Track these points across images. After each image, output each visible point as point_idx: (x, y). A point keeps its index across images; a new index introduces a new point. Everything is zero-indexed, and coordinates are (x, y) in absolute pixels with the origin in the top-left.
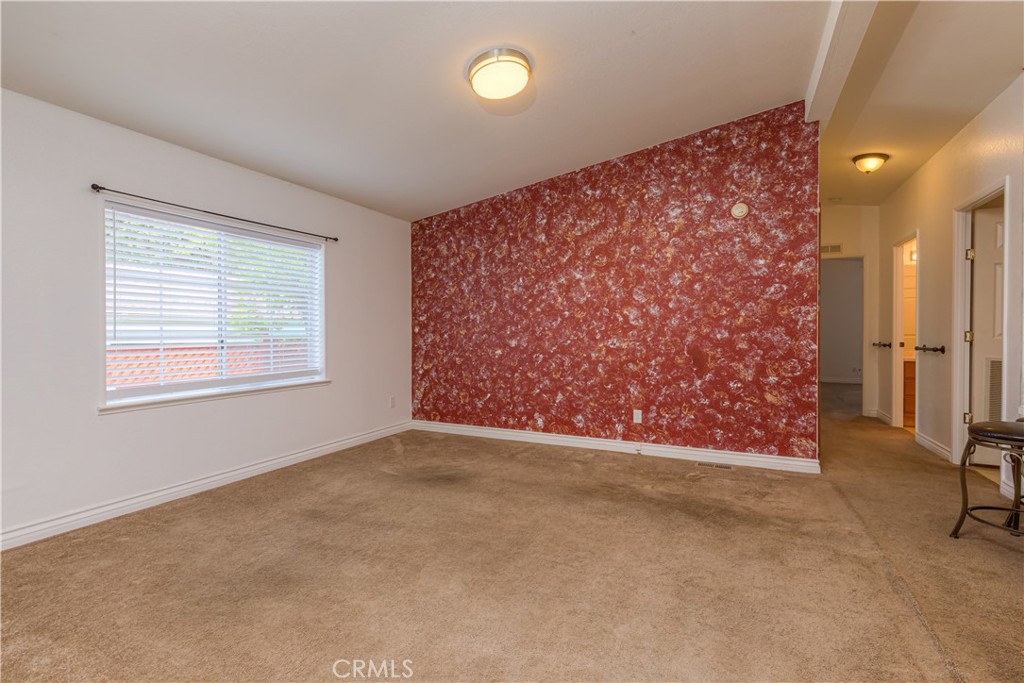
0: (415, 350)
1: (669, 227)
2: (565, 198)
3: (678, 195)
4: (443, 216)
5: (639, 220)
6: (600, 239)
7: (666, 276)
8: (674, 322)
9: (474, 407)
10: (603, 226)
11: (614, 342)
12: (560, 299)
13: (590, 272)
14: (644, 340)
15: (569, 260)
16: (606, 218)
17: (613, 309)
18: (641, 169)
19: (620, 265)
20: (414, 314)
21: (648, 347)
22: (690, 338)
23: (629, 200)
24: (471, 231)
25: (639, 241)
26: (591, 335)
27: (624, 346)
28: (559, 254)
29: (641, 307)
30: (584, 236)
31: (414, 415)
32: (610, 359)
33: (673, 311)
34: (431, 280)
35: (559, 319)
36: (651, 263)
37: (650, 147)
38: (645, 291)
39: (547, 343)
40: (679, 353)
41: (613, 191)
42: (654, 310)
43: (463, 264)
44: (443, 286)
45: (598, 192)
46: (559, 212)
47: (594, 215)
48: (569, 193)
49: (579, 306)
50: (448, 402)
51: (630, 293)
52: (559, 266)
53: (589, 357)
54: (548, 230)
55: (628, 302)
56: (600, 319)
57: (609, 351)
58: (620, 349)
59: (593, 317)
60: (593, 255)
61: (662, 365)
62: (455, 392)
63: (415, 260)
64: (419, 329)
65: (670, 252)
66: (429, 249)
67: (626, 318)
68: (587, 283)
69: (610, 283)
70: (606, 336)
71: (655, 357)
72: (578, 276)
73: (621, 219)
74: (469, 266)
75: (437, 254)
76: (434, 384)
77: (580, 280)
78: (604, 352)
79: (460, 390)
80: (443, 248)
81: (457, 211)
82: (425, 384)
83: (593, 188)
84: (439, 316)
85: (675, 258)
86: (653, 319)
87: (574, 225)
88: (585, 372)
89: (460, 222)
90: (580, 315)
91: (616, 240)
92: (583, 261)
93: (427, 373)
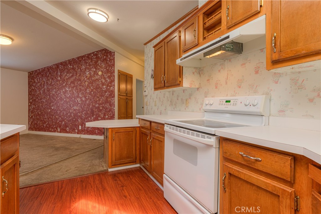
0: (29, 110)
1: (87, 77)
2: (64, 68)
3: (88, 69)
4: (36, 71)
5: (80, 74)
6: (72, 79)
7: (86, 90)
8: (88, 102)
9: (44, 126)
10: (73, 76)
11: (75, 108)
12: (63, 96)
13: (70, 88)
14: (82, 107)
15: (65, 85)
16: (73, 73)
17: (75, 98)
18: (80, 61)
19: (76, 86)
20: (29, 99)
21: (82, 109)
22: (91, 106)
23: (78, 69)
24: (42, 75)
25: (80, 80)
26: (70, 105)
27: (77, 108)
28: (63, 83)
29: (81, 98)
30: (68, 78)
31: (29, 129)
32: (74, 112)
33: (87, 99)
34: (33, 89)
35: (63, 101)
36: (83, 86)
37: (82, 55)
38: (82, 94)
39: (60, 108)
40: (89, 110)
41: (75, 67)
42: (84, 99)
43: (41, 85)
44: (36, 91)
45: (71, 66)
46: (63, 72)
47: (71, 73)
48: (65, 66)
49: (68, 97)
50: (37, 125)
51: (78, 94)
52: (63, 86)
53: (70, 111)
54: (61, 76)
55: (78, 97)
56: (72, 101)
57: (74, 110)
58: (76, 109)
59: (71, 101)
60: (70, 84)
61: (85, 113)
62: (39, 122)
63: (29, 84)
64: (30, 104)
65: (87, 83)
66: (32, 80)
67: (77, 101)
68: (69, 91)
69: (74, 91)
70: (73, 106)
71: (84, 111)
72: (67, 89)
73: (76, 74)
74: (42, 86)
75: (35, 82)
76: (34, 120)
77: (67, 90)
78: (73, 110)
79: (40, 121)
80: (36, 80)
81: (39, 70)
82: (32, 120)
83: (70, 65)
84: (35, 100)
85: (88, 85)
86: (83, 101)
87: (66, 75)
88: (69, 116)
89: (40, 73)
90: (68, 100)
91: (75, 80)
92: (68, 85)
93: (32, 116)
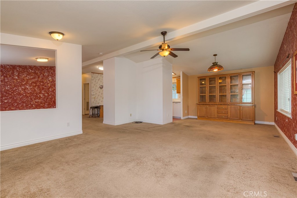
1: (49, 81)
3: (51, 76)
5: (43, 78)
6: (34, 80)
7: (49, 89)
10: (34, 78)
12: (22, 92)
14: (44, 100)
15: (25, 83)
17: (37, 94)
18: (43, 69)
19: (39, 86)
22: (53, 100)
23: (41, 74)
25: (43, 82)
26: (31, 99)
27: (39, 101)
29: (43, 94)
30: (29, 79)
33: (50, 95)
35: (22, 96)
36: (46, 86)
37: (45, 66)
38: (44, 91)
39: (18, 101)
40: (51, 102)
41: (37, 72)
42: (46, 95)
46: (22, 73)
47: (32, 75)
48: (25, 69)
49: (28, 93)
52: (22, 84)
53: (31, 104)
54: (18, 76)
55: (40, 93)
57: (36, 102)
59: (32, 96)
60: (32, 83)
61: (48, 104)
65: (49, 85)
67: (40, 96)
68: (30, 88)
69: (36, 89)
70: (35, 99)
73: (39, 77)
83: (32, 70)
87: (27, 76)
88: (29, 107)
91: (38, 81)
92: (29, 84)
